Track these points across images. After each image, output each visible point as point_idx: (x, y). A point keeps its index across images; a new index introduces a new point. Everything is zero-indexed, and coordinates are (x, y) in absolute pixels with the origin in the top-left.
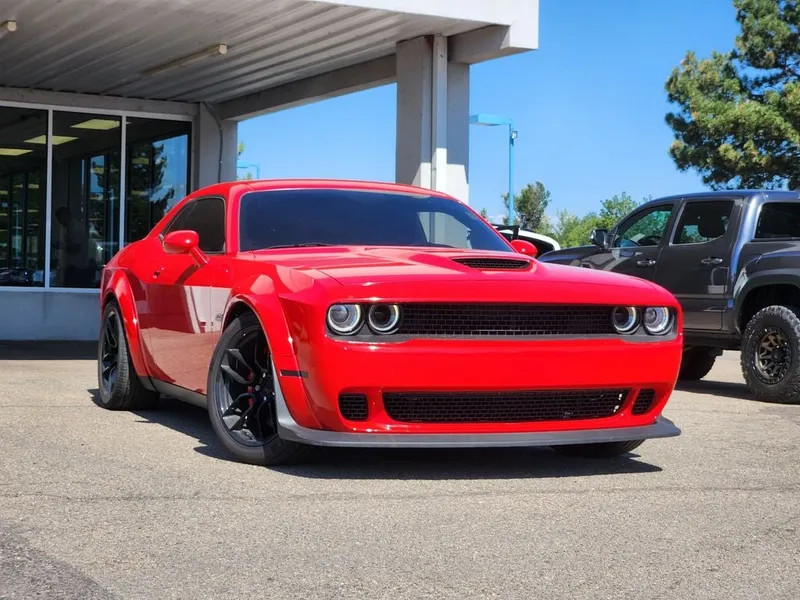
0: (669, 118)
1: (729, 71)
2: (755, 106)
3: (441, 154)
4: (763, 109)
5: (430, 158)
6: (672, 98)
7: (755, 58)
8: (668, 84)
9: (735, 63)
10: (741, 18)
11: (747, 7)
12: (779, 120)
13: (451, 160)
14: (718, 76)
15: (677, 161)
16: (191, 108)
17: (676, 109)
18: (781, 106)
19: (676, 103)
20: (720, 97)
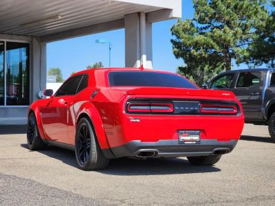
0: (172, 41)
1: (192, 25)
2: (202, 37)
3: (144, 57)
4: (206, 38)
5: (140, 59)
6: (173, 34)
7: (201, 21)
8: (171, 30)
9: (194, 22)
10: (196, 7)
11: (198, 3)
12: (212, 42)
13: (148, 59)
14: (189, 27)
15: (176, 55)
16: (29, 38)
17: (174, 38)
18: (212, 37)
19: (174, 36)
20: (190, 34)
